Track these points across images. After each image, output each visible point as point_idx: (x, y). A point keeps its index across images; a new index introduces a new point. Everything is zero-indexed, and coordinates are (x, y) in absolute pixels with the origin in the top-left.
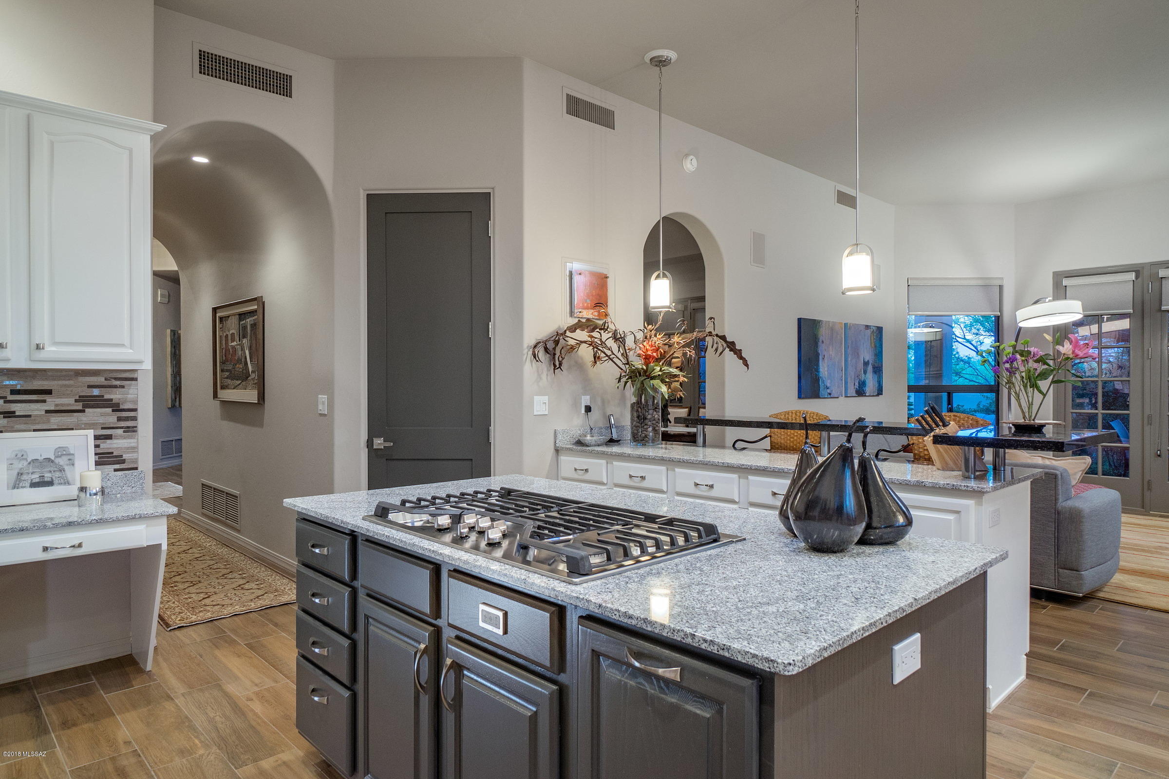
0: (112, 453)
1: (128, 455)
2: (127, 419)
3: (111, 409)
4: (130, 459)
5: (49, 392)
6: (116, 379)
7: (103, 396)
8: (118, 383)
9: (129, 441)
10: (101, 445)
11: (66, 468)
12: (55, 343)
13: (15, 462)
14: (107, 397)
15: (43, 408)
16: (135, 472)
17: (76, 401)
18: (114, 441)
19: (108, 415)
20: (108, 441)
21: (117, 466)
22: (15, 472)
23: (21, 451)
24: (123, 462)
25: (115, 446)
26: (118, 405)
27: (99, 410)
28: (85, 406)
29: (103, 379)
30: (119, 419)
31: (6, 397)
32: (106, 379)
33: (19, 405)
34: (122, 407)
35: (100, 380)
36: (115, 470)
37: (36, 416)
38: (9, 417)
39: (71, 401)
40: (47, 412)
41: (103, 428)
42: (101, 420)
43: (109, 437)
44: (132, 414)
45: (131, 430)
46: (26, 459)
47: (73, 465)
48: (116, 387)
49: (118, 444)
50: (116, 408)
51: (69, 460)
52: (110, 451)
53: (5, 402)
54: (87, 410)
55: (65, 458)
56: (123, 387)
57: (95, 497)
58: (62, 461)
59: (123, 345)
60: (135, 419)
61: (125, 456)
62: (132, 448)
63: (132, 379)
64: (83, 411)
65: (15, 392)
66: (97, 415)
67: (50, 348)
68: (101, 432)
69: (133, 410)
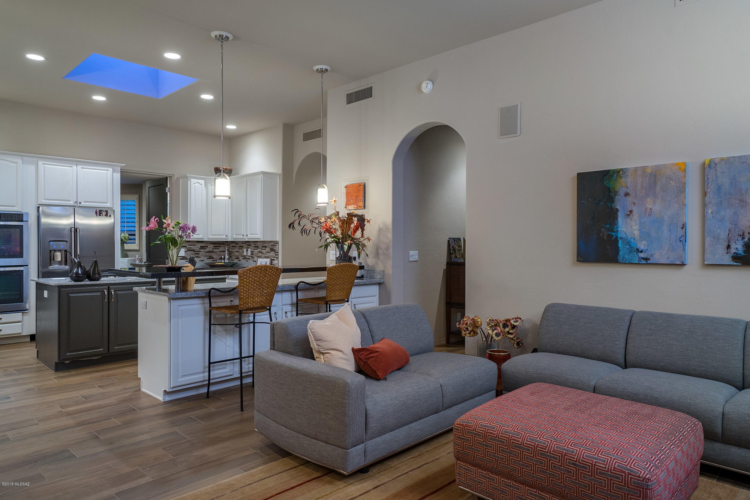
2: (276, 255)
5: (266, 247)
6: (275, 243)
7: (273, 248)
9: (277, 261)
12: (250, 234)
15: (265, 251)
23: (261, 262)
26: (275, 251)
28: (271, 251)
33: (263, 250)
35: (272, 244)
37: (264, 253)
38: (261, 253)
39: (269, 249)
43: (274, 260)
44: (277, 254)
45: (277, 258)
56: (276, 245)
59: (257, 234)
62: (277, 263)
63: (277, 243)
64: (270, 252)
65: (263, 247)
66: (272, 254)
67: (249, 236)
68: (273, 258)
69: (277, 252)
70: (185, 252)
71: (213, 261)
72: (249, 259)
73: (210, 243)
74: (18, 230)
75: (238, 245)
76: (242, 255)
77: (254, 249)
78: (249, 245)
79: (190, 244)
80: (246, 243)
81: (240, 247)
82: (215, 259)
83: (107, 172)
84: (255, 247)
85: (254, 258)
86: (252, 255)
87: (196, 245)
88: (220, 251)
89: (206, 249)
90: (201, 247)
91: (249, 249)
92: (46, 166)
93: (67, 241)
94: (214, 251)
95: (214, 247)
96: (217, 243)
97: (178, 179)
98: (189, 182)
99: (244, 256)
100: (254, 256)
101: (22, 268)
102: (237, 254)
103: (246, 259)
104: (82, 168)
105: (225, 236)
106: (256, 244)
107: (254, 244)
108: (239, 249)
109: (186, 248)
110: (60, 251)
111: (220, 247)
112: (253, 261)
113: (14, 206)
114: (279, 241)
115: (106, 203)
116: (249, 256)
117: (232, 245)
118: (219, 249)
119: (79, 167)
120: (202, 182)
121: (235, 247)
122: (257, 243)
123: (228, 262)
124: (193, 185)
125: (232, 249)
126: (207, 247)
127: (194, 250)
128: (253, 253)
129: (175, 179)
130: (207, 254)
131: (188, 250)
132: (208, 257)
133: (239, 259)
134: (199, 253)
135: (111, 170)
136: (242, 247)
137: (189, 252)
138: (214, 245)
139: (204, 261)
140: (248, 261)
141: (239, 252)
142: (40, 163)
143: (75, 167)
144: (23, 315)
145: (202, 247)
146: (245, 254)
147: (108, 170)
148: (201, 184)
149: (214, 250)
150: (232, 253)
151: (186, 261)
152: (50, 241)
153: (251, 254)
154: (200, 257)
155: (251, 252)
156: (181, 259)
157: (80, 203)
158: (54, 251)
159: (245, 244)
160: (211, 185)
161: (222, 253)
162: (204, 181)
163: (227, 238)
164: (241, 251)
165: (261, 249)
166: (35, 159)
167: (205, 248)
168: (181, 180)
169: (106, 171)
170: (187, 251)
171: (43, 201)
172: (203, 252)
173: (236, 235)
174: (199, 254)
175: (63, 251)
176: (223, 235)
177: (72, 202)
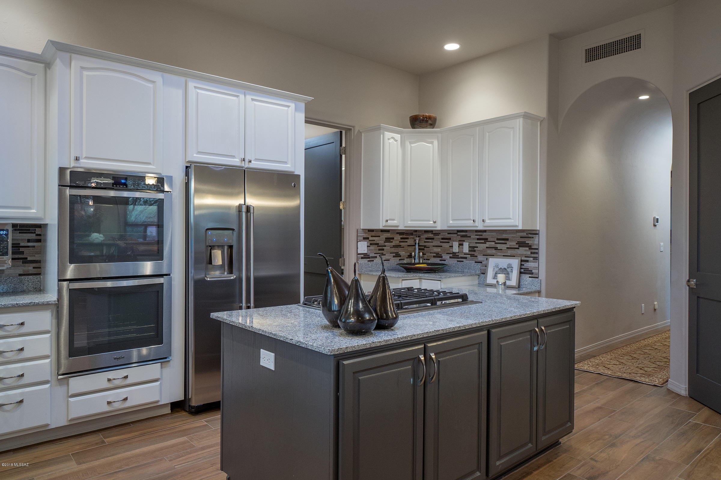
0: (528, 269)
1: (534, 271)
2: (534, 253)
3: (528, 248)
4: (535, 273)
5: (507, 240)
6: (530, 234)
7: (525, 242)
8: (530, 236)
9: (535, 264)
10: (525, 264)
11: (510, 273)
12: (490, 219)
13: (495, 268)
14: (527, 242)
15: (506, 246)
16: (537, 279)
17: (516, 244)
18: (530, 263)
19: (527, 251)
20: (527, 263)
21: (530, 275)
22: (495, 272)
23: (497, 264)
24: (532, 274)
25: (529, 265)
26: (531, 246)
27: (524, 248)
28: (519, 246)
29: (525, 234)
30: (531, 253)
31: (495, 241)
32: (527, 234)
33: (499, 245)
34: (532, 247)
35: (524, 234)
36: (530, 277)
37: (504, 249)
38: (496, 250)
39: (514, 243)
40: (507, 248)
41: (525, 257)
42: (525, 253)
43: (527, 261)
44: (536, 251)
45: (536, 259)
46: (498, 267)
47: (512, 272)
48: (530, 238)
49: (530, 265)
50: (530, 247)
51: (511, 270)
52: (528, 268)
53: (495, 243)
54: (520, 248)
55: (510, 269)
56: (533, 238)
57: (501, 286)
58: (509, 270)
59: (510, 219)
60: (537, 253)
61: (533, 271)
62: (536, 267)
63: (536, 234)
64: (518, 248)
65: (498, 239)
66: (524, 251)
67: (487, 221)
68: (524, 258)
69: (537, 249)
70: (368, 246)
71: (400, 260)
72: (466, 258)
73: (397, 233)
74: (154, 208)
75: (440, 237)
76: (449, 252)
77: (476, 243)
78: (466, 236)
79: (373, 234)
80: (459, 233)
81: (442, 239)
82: (402, 258)
83: (287, 110)
84: (478, 239)
85: (477, 256)
86: (473, 253)
87: (380, 236)
88: (408, 246)
89: (392, 242)
90: (386, 238)
91: (464, 243)
92: (200, 91)
93: (233, 230)
94: (401, 246)
95: (401, 238)
96: (404, 233)
97: (360, 133)
98: (382, 136)
99: (454, 253)
100: (476, 254)
101: (161, 280)
102: (438, 250)
103: (459, 258)
104: (253, 100)
105: (432, 222)
106: (482, 235)
107: (476, 235)
108: (441, 242)
109: (368, 240)
110: (221, 247)
111: (408, 238)
112: (475, 262)
113: (149, 164)
114: (539, 230)
115: (285, 163)
116: (464, 254)
117: (426, 236)
118: (407, 242)
119: (249, 97)
120: (398, 137)
121: (433, 239)
122: (485, 233)
123: (421, 262)
124: (387, 142)
125: (425, 242)
126: (393, 238)
127: (377, 244)
128: (475, 249)
129: (356, 133)
130: (393, 250)
131: (371, 244)
132: (394, 254)
133: (442, 257)
134: (384, 248)
135: (292, 105)
136: (450, 239)
137: (372, 247)
138: (401, 236)
139: (389, 260)
140: (463, 261)
141: (442, 246)
142: (192, 84)
143: (242, 96)
144: (162, 368)
145: (388, 240)
146: (456, 249)
147: (288, 106)
148: (396, 141)
149: (402, 244)
150: (425, 249)
151: (368, 261)
152: (207, 229)
153: (469, 251)
154: (385, 255)
155: (469, 247)
156: (362, 258)
157: (250, 162)
158: (210, 248)
159: (456, 235)
160: (409, 142)
161: (410, 249)
162: (400, 135)
163: (435, 225)
164: (446, 245)
165: (494, 243)
166: (183, 79)
167: (391, 240)
168: (363, 134)
169: (286, 108)
170: (369, 245)
171: (195, 155)
172: (388, 246)
173: (453, 220)
174: (383, 250)
175: (226, 248)
176: (429, 221)
177: (238, 160)
